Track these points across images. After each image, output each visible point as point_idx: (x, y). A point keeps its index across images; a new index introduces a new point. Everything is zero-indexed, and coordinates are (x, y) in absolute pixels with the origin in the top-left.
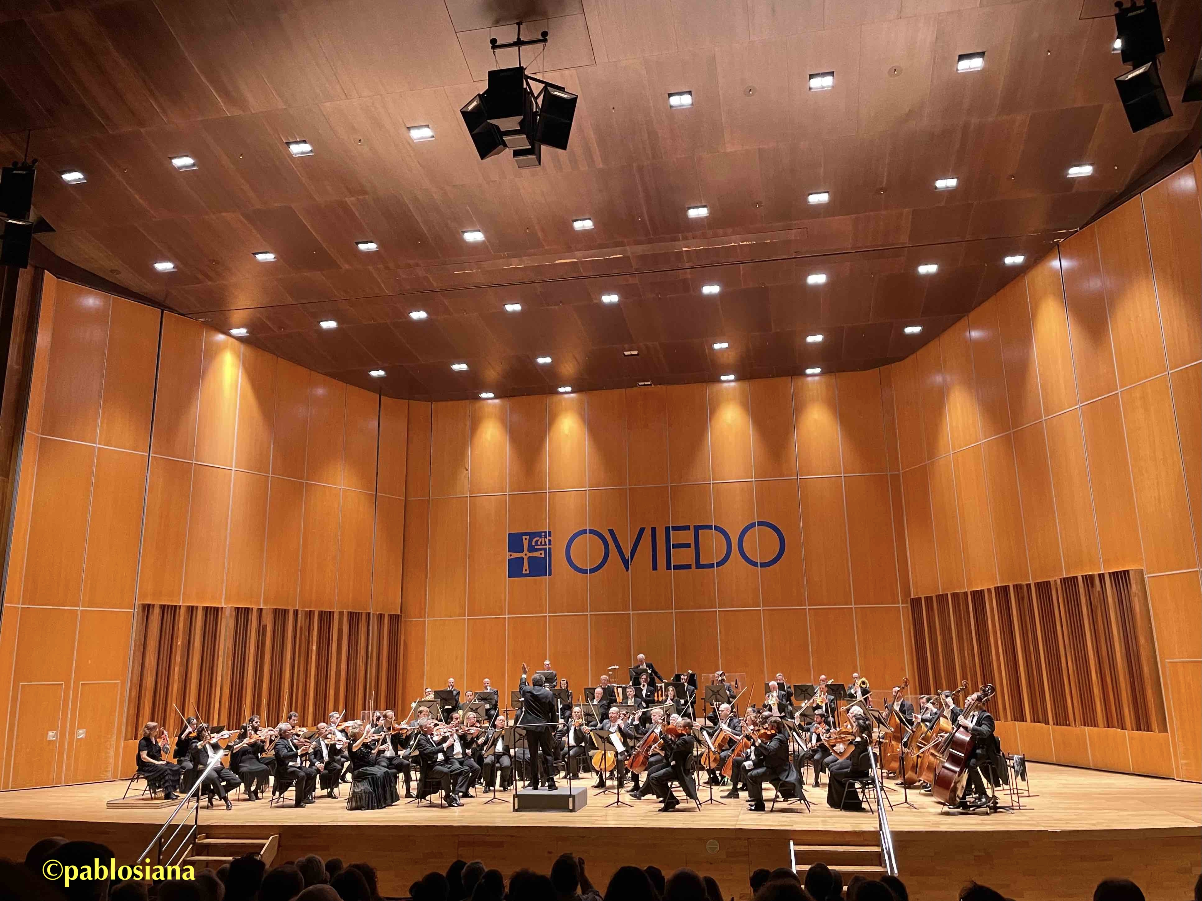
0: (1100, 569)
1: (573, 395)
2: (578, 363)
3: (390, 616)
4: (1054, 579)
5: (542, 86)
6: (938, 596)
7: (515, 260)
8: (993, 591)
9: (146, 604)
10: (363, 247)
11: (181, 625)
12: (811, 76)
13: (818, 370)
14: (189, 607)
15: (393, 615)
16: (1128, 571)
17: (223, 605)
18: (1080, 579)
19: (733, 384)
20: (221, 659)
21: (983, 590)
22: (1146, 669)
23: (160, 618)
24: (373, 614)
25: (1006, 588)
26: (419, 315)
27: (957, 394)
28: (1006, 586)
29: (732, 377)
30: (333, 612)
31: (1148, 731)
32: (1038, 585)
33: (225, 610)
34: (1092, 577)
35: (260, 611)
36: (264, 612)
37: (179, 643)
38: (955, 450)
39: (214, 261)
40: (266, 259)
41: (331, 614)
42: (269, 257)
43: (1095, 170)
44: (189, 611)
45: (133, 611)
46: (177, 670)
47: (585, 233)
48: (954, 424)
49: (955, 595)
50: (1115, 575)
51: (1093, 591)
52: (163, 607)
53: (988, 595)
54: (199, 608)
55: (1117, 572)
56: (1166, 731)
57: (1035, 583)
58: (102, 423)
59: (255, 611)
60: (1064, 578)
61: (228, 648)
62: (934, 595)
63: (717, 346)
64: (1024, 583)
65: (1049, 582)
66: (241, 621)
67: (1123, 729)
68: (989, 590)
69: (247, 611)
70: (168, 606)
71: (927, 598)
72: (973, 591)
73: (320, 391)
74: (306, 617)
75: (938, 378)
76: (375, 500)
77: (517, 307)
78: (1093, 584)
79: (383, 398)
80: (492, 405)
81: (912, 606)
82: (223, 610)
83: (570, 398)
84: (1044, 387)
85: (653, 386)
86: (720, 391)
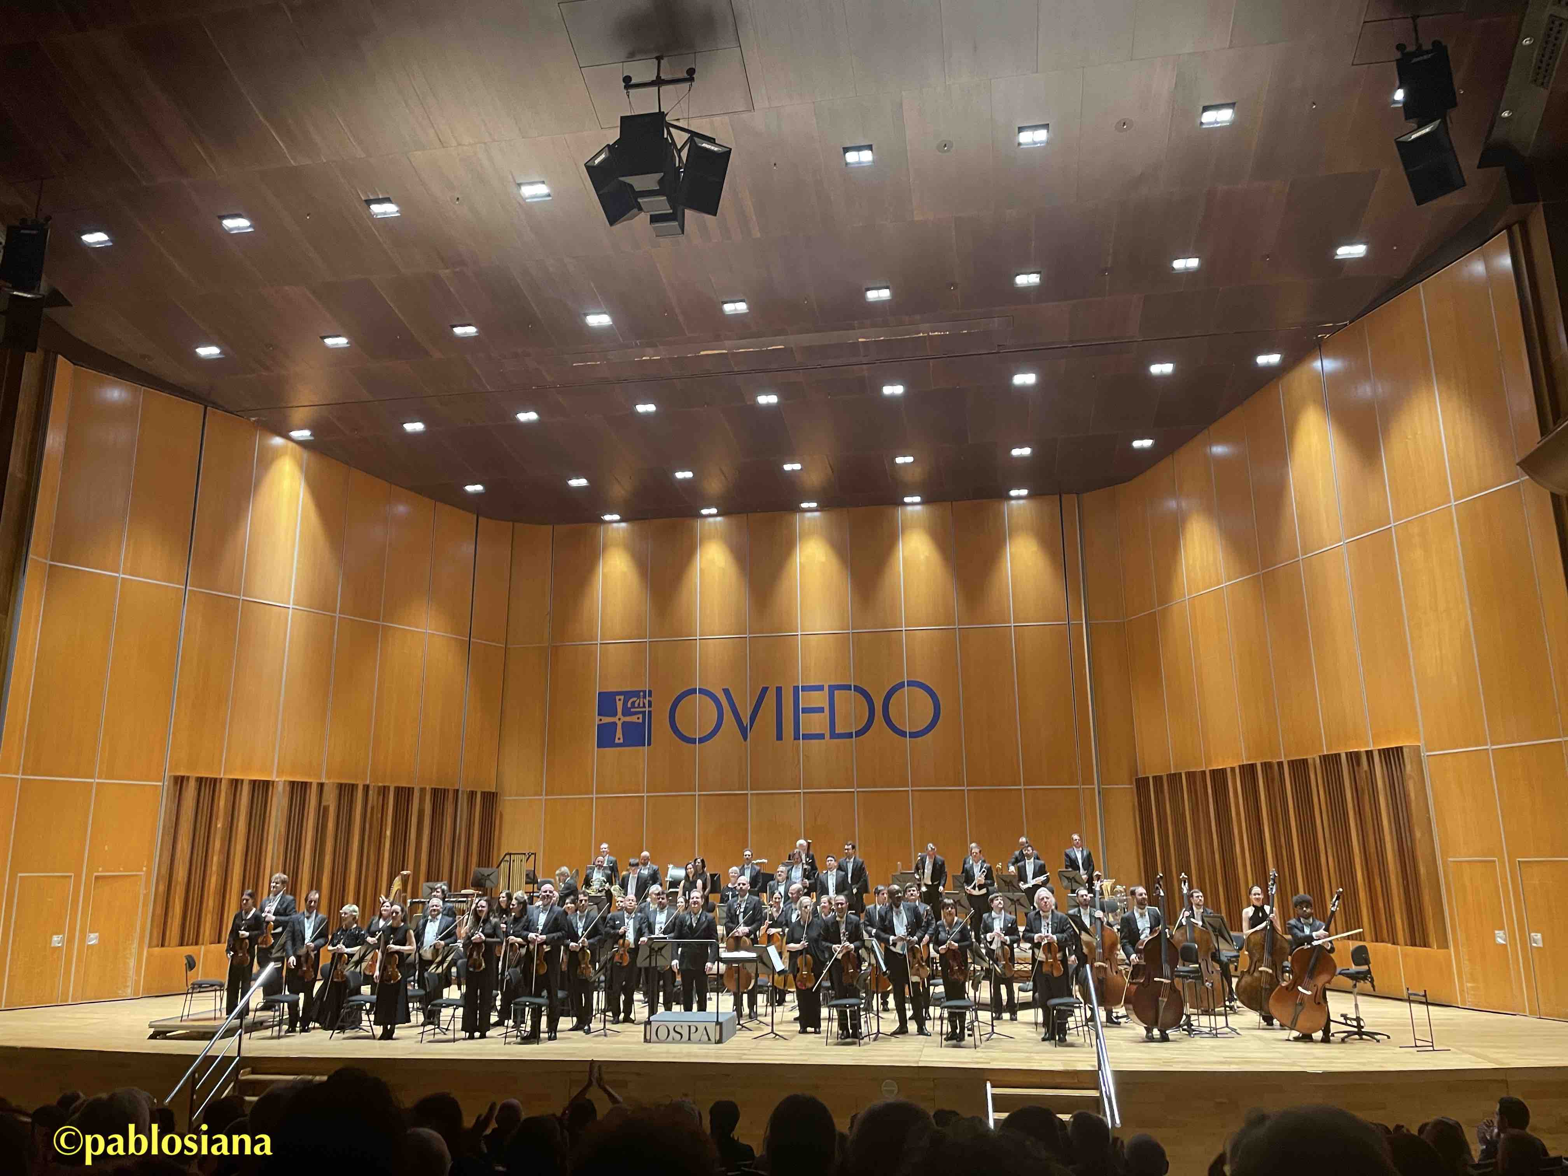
0: (1367, 745)
1: (719, 519)
2: (726, 478)
3: (484, 794)
4: (1313, 757)
5: (686, 136)
6: (1170, 776)
7: (650, 350)
8: (1237, 771)
9: (179, 776)
10: (458, 331)
11: (222, 803)
12: (1021, 129)
13: (1024, 492)
14: (233, 780)
15: (488, 793)
16: (1401, 748)
17: (273, 777)
18: (1343, 757)
19: (918, 508)
20: (270, 847)
21: (1225, 769)
22: (1422, 870)
23: (196, 793)
24: (462, 791)
25: (1252, 767)
26: (527, 417)
27: (1194, 525)
28: (1252, 765)
29: (917, 499)
30: (413, 788)
31: (1425, 946)
32: (1292, 763)
33: (278, 784)
34: (1357, 754)
35: (321, 786)
36: (326, 788)
37: (219, 826)
38: (1191, 594)
39: (271, 346)
40: (337, 344)
41: (410, 790)
42: (341, 342)
43: (1369, 251)
44: (232, 785)
45: (162, 784)
46: (215, 860)
47: (737, 317)
48: (1191, 562)
49: (1189, 775)
50: (1386, 753)
51: (1359, 772)
52: (200, 780)
53: (1232, 775)
54: (245, 781)
55: (1388, 749)
56: (1447, 947)
57: (1288, 762)
58: (128, 545)
60: (1324, 756)
61: (280, 831)
62: (1164, 774)
63: (900, 460)
64: (1275, 761)
65: (1307, 759)
66: (297, 800)
67: (1394, 943)
68: (1233, 769)
69: (305, 785)
70: (207, 778)
71: (1155, 778)
72: (1213, 770)
73: (401, 509)
74: (379, 794)
75: (1172, 504)
76: (468, 648)
77: (651, 408)
78: (1359, 764)
79: (481, 519)
80: (618, 529)
81: (1138, 788)
82: (275, 784)
83: (715, 523)
84: (1301, 518)
85: (819, 509)
86: (903, 516)
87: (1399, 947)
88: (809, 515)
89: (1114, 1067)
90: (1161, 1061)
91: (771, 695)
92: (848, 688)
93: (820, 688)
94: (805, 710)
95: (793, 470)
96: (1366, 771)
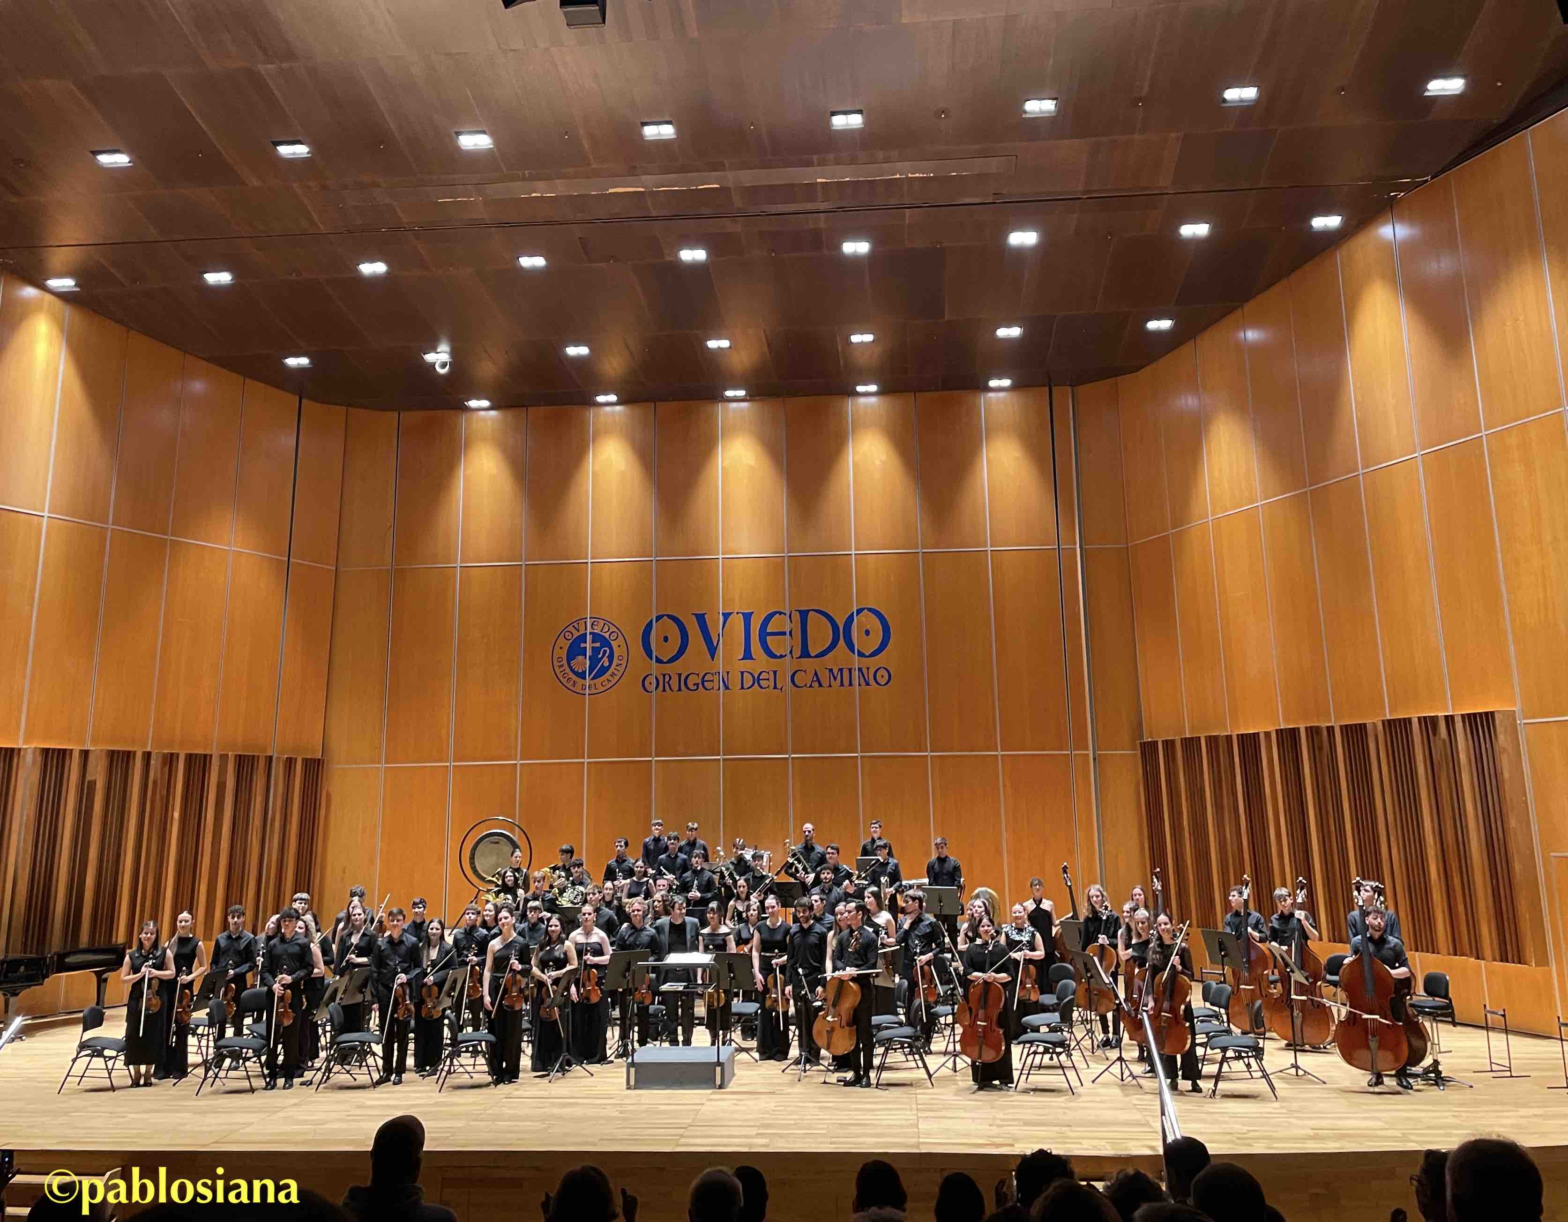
0: (1446, 708)
1: (619, 408)
3: (306, 762)
4: (1373, 720)
6: (1185, 741)
7: (542, 185)
8: (1274, 736)
10: (284, 150)
13: (1007, 382)
15: (310, 759)
16: (1492, 713)
17: (20, 744)
18: (1415, 722)
19: (874, 399)
21: (1258, 733)
22: (1518, 869)
24: (277, 758)
25: (1293, 733)
26: (373, 268)
27: (1221, 427)
28: (1294, 729)
29: (873, 388)
30: (213, 756)
31: (1519, 963)
32: (1345, 729)
33: (25, 753)
34: (1434, 719)
35: (85, 753)
36: (91, 757)
38: (1216, 514)
39: (22, 161)
40: (115, 163)
41: (208, 758)
42: (121, 159)
47: (660, 144)
48: (1217, 473)
49: (1212, 740)
50: (1471, 719)
51: (1434, 741)
53: (1265, 741)
55: (1475, 714)
56: (1547, 962)
57: (1341, 727)
59: (76, 754)
60: (1388, 720)
62: (1177, 738)
63: (856, 338)
64: (1324, 725)
65: (1365, 725)
66: (52, 774)
67: (1478, 957)
68: (1268, 735)
69: (63, 754)
71: (1166, 743)
72: (1242, 735)
73: (198, 386)
74: (164, 762)
75: (1193, 401)
76: (287, 570)
77: (539, 261)
78: (1435, 731)
79: (303, 401)
80: (487, 419)
81: (1143, 754)
82: (21, 752)
83: (613, 413)
84: (1362, 422)
85: (748, 397)
86: (854, 409)
87: (1484, 963)
88: (734, 405)
95: (719, 348)
96: (1444, 740)
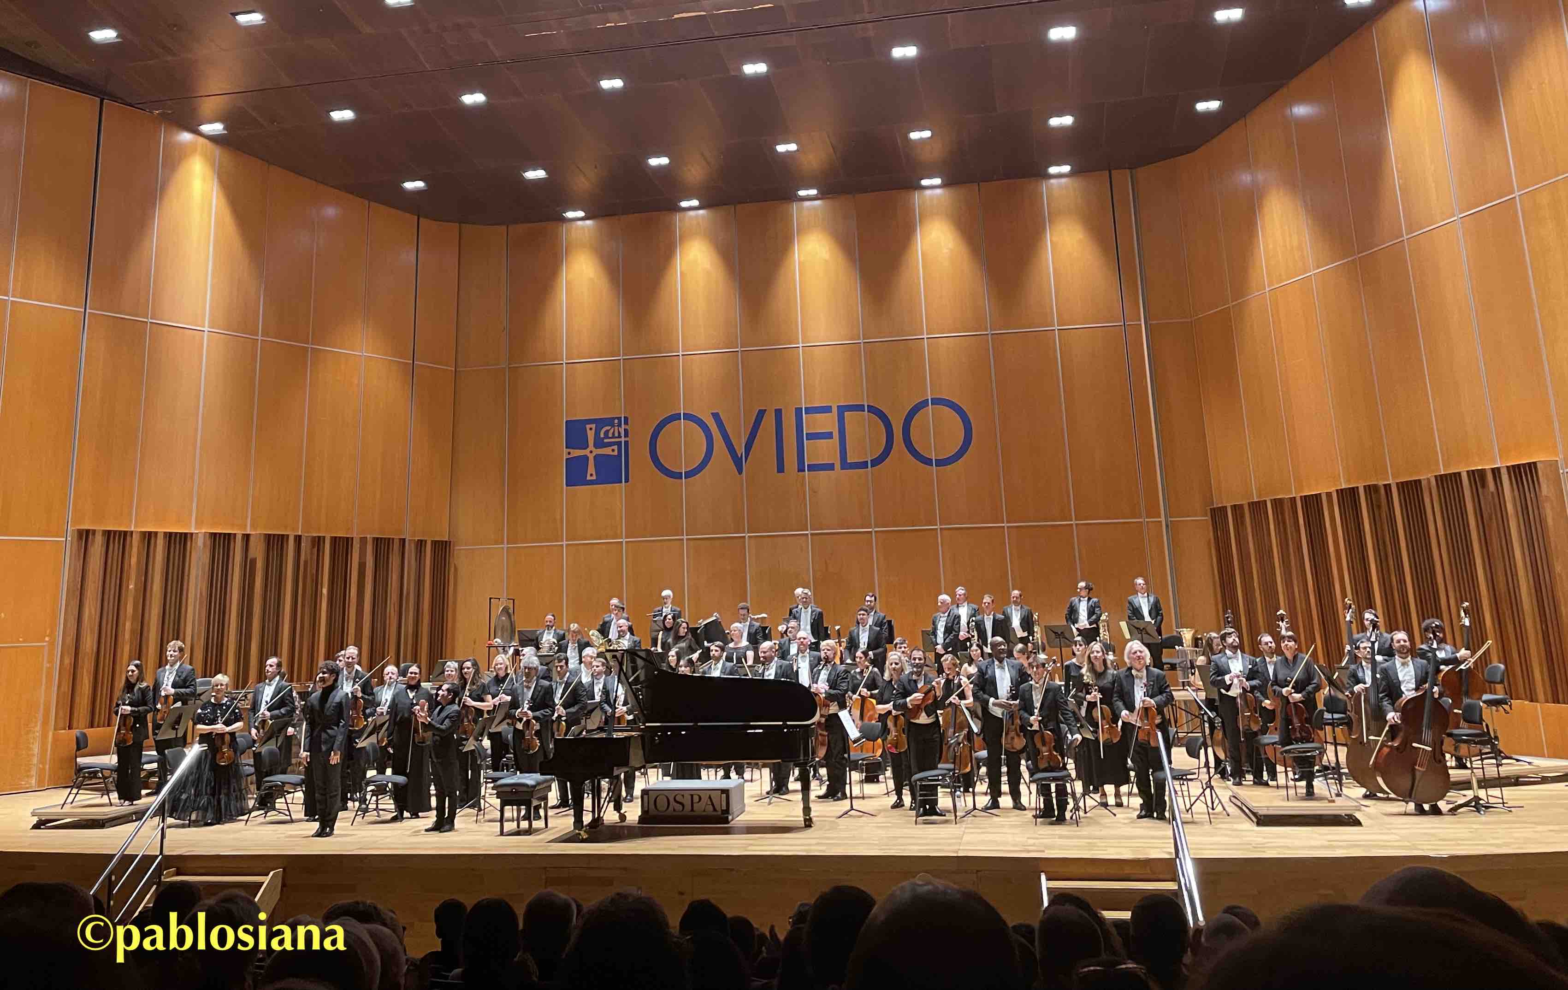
0: (1492, 461)
1: (701, 212)
2: (708, 163)
3: (435, 543)
4: (1426, 476)
6: (1252, 505)
7: (614, 14)
8: (1333, 495)
9: (83, 530)
11: (134, 560)
13: (1066, 169)
14: (145, 532)
15: (438, 542)
16: (1535, 463)
17: (192, 529)
18: (1466, 475)
19: (939, 191)
20: (190, 611)
21: (1320, 494)
23: (104, 549)
24: (410, 540)
25: (1353, 492)
26: (474, 99)
27: (1274, 201)
28: (1353, 488)
29: (937, 182)
30: (355, 538)
32: (1401, 486)
33: (197, 537)
34: (1482, 473)
35: (247, 537)
36: (252, 539)
37: (131, 587)
38: (1273, 285)
39: (176, 28)
40: (251, 21)
41: (348, 541)
42: (256, 18)
44: (143, 539)
45: (64, 539)
46: (128, 626)
48: (1271, 246)
49: (1278, 504)
50: (1516, 471)
51: (1484, 493)
52: (108, 534)
53: (1329, 501)
54: (159, 534)
55: (1517, 466)
57: (1398, 484)
58: (17, 263)
59: (239, 538)
60: (1441, 476)
61: (201, 594)
62: (1244, 502)
63: (914, 136)
64: (1381, 483)
65: (1420, 481)
66: (220, 555)
68: (1329, 495)
69: (228, 538)
70: (115, 532)
71: (1233, 507)
72: (1301, 497)
73: (330, 212)
74: (313, 547)
75: (1246, 178)
76: (411, 372)
77: (618, 83)
78: (1484, 484)
79: (421, 220)
80: (583, 228)
81: (1214, 519)
82: (194, 537)
83: (697, 216)
84: (1404, 190)
85: (820, 196)
86: (921, 202)
87: (1538, 704)
88: (807, 204)
89: (1194, 854)
90: (1250, 847)
91: (769, 421)
92: (860, 408)
93: (827, 409)
94: (811, 436)
95: (788, 152)
96: (1492, 493)
